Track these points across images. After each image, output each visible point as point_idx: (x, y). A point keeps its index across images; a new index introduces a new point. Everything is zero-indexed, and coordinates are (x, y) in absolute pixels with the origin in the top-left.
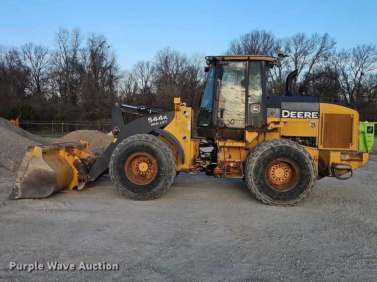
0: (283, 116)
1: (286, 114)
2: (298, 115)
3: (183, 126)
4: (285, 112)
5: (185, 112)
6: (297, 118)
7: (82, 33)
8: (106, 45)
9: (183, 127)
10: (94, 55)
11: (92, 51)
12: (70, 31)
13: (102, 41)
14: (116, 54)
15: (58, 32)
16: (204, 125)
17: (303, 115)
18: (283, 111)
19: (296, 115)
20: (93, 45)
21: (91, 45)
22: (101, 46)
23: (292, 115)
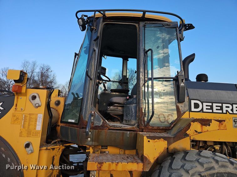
0: (193, 109)
1: (196, 106)
2: (215, 108)
3: (27, 123)
4: (195, 104)
5: (34, 98)
6: (213, 112)
7: (37, 64)
8: (50, 70)
9: (27, 125)
10: (42, 75)
11: (42, 73)
12: (31, 62)
13: (48, 68)
14: (56, 75)
15: (23, 62)
16: (70, 121)
17: (222, 108)
18: (193, 102)
19: (212, 108)
20: (43, 70)
21: (42, 70)
22: (47, 70)
23: (205, 107)
